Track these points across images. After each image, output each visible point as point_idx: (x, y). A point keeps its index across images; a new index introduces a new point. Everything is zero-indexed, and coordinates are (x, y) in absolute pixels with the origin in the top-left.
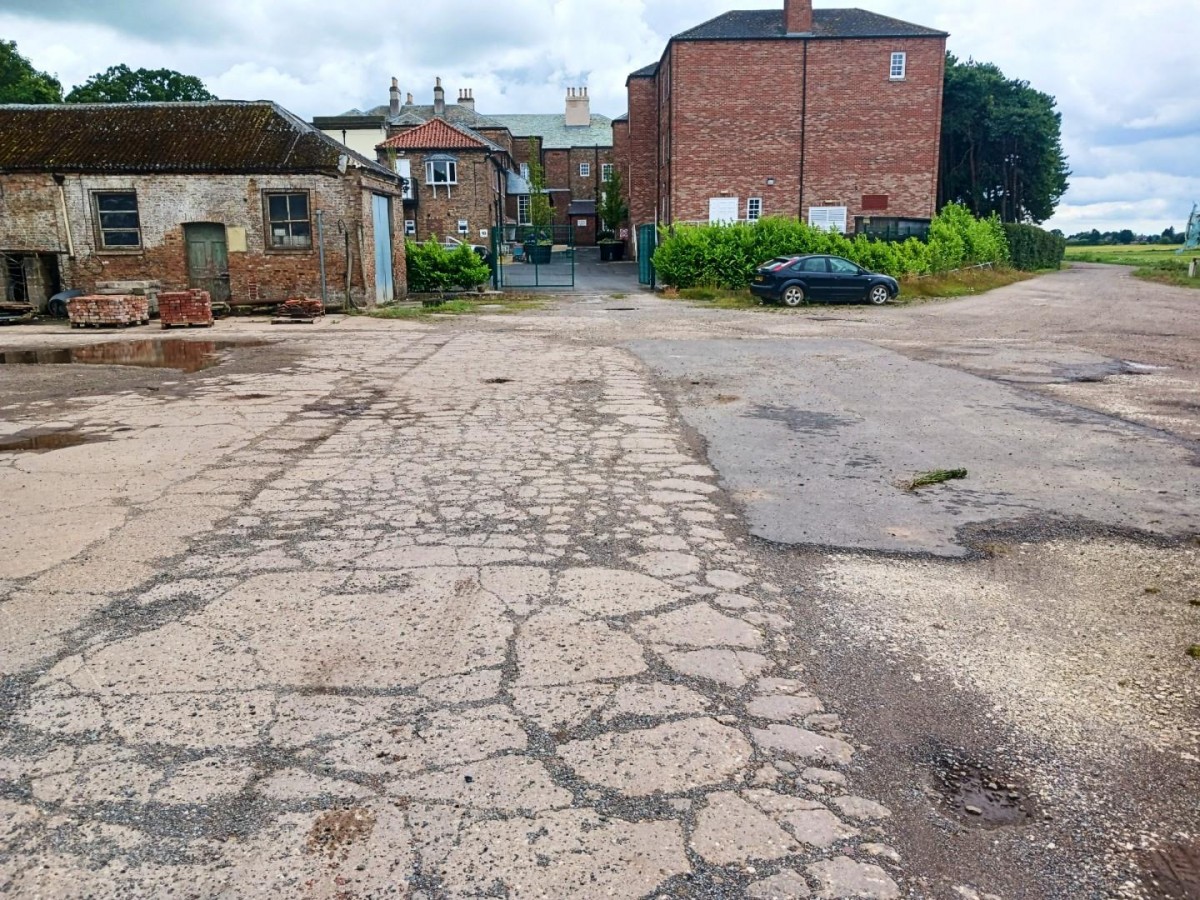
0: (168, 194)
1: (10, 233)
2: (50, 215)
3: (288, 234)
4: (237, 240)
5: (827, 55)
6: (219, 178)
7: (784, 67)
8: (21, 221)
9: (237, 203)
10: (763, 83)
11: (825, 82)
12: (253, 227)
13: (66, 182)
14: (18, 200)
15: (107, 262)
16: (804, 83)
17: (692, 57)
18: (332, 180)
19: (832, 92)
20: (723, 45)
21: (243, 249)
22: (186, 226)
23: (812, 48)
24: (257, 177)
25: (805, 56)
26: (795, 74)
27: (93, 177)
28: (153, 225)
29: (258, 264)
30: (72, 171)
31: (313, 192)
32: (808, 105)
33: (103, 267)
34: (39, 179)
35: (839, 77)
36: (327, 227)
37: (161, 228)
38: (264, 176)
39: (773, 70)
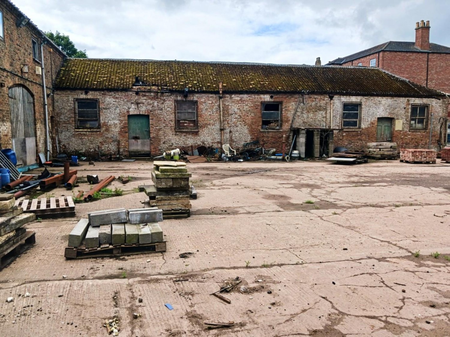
0: (374, 105)
1: (305, 121)
2: (324, 113)
3: (415, 123)
4: (399, 125)
5: (435, 59)
6: (395, 98)
7: (420, 63)
8: (311, 115)
9: (401, 109)
10: (413, 68)
11: (434, 69)
12: (406, 120)
13: (334, 99)
14: (311, 106)
15: (345, 134)
16: (428, 69)
17: (389, 58)
18: (438, 101)
19: (436, 73)
20: (400, 53)
21: (401, 129)
22: (379, 119)
23: (430, 56)
24: (410, 99)
25: (428, 59)
26: (424, 65)
27: (345, 97)
28: (366, 118)
29: (406, 136)
30: (337, 94)
31: (431, 105)
32: (429, 77)
33: (343, 136)
34: (322, 97)
35: (439, 67)
36: (434, 120)
37: (369, 119)
38: (413, 99)
39: (417, 64)
